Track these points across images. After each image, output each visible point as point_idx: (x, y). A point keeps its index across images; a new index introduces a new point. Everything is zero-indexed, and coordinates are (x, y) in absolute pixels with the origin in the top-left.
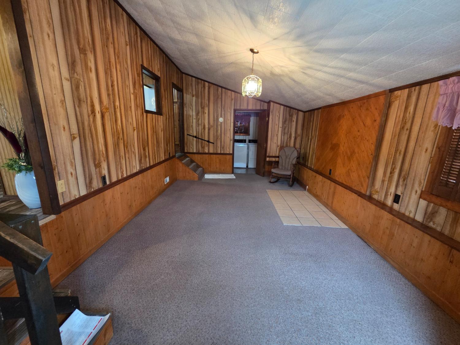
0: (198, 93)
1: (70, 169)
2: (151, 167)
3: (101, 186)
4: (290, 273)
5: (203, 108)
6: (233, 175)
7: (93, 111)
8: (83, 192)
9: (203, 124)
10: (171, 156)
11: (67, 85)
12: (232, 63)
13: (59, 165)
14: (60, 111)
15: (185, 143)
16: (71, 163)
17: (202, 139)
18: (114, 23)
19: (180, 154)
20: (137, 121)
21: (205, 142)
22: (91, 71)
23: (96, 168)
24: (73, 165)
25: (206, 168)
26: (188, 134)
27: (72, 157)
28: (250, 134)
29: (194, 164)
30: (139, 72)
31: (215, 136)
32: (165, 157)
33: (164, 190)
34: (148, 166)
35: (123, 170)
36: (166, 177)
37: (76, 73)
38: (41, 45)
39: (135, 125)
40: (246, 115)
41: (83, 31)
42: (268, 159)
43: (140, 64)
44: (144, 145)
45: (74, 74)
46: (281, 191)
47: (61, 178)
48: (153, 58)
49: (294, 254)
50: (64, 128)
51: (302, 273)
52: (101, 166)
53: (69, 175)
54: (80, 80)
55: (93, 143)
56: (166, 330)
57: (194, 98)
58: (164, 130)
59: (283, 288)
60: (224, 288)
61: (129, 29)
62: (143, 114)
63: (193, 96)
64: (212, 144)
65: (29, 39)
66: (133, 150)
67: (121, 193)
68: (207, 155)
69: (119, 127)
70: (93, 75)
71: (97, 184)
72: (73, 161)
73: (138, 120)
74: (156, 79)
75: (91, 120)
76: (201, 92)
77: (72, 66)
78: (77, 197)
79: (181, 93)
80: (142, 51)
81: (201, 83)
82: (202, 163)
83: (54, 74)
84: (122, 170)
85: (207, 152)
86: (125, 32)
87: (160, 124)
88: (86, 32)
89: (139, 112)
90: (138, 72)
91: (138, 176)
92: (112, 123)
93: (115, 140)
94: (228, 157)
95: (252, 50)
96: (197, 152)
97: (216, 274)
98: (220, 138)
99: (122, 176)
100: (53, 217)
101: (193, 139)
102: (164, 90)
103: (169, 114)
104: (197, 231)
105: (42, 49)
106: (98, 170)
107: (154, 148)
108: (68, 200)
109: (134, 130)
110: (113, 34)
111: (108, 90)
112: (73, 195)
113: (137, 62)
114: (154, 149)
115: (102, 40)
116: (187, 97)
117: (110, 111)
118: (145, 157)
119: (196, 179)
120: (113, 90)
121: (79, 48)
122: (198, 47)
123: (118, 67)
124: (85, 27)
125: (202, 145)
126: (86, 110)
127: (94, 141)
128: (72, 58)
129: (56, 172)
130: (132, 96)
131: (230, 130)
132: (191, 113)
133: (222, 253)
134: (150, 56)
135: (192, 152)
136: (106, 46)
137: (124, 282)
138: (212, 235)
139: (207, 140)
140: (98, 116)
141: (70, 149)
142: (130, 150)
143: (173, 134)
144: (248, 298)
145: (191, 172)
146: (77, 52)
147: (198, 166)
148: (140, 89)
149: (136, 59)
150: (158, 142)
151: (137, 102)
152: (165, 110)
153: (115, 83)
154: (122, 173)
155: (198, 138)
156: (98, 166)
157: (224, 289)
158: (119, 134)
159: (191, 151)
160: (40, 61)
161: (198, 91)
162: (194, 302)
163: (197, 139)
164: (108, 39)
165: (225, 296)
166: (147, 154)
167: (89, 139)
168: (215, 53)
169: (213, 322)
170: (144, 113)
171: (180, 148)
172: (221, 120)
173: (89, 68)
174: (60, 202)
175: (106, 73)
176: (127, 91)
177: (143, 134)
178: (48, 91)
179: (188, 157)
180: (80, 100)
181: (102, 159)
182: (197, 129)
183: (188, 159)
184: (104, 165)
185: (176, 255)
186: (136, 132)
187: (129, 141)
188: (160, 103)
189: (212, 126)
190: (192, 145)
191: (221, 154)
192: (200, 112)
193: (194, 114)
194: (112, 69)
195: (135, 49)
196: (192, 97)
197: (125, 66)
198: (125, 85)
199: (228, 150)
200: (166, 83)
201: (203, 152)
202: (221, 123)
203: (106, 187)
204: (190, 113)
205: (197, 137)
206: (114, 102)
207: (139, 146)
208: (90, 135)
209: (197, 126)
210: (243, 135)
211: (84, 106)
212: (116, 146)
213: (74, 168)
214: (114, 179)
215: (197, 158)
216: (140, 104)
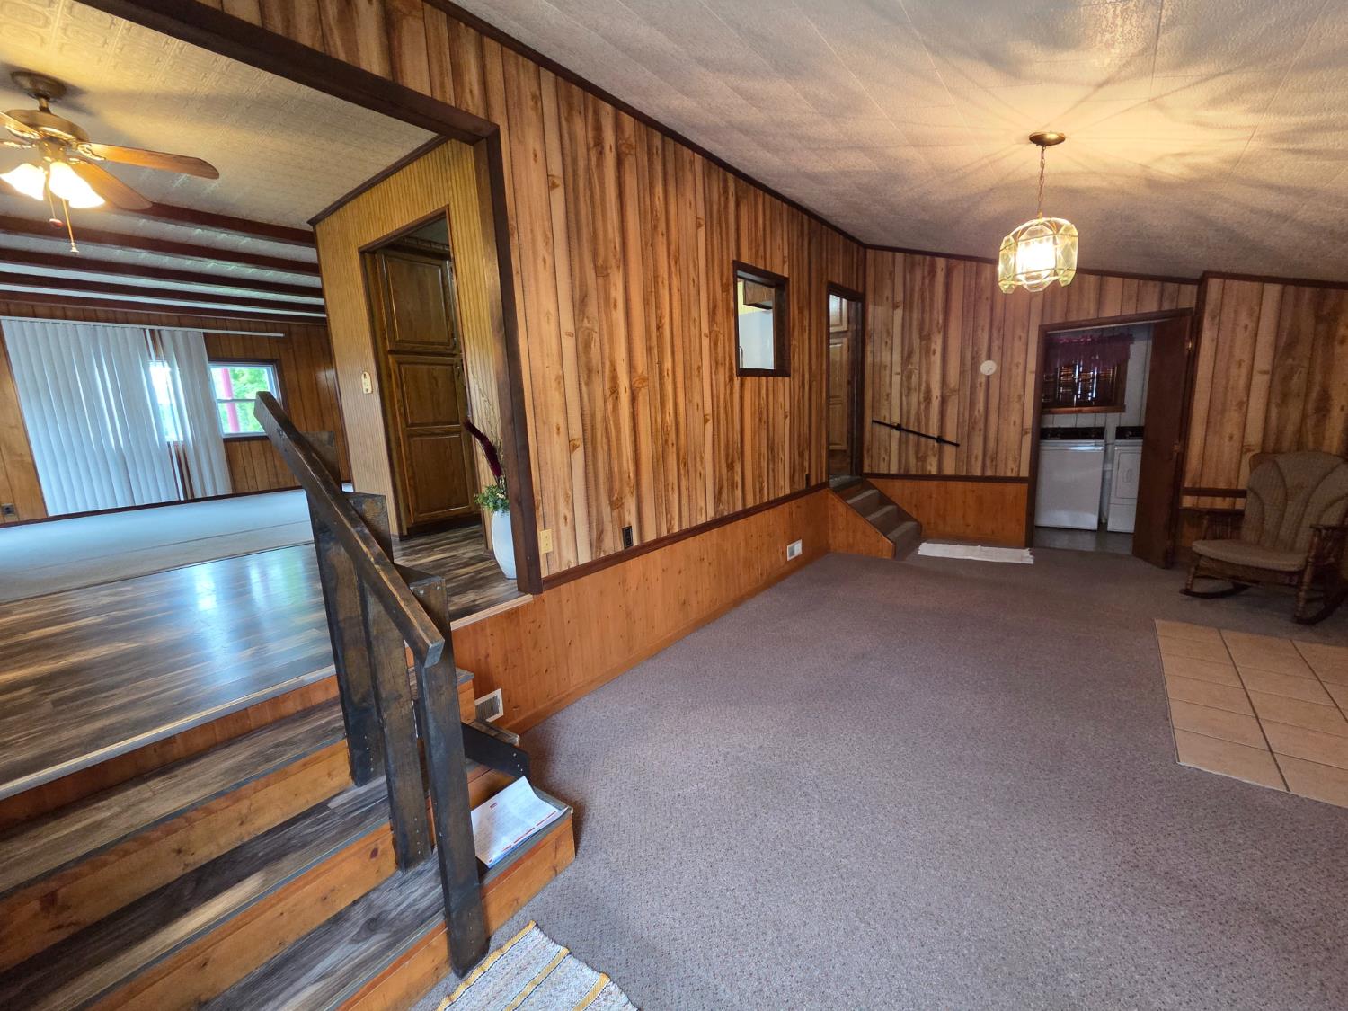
0: (912, 295)
1: (563, 509)
2: (746, 513)
3: (620, 548)
4: (1121, 938)
5: (926, 338)
6: (1026, 552)
7: (614, 390)
8: (585, 558)
9: (923, 388)
10: (813, 483)
11: (569, 344)
12: (991, 189)
13: (545, 499)
14: (555, 397)
15: (866, 445)
16: (567, 496)
17: (919, 434)
18: (671, 188)
19: (848, 477)
20: (715, 399)
21: (931, 441)
22: (615, 306)
23: (612, 510)
24: (569, 499)
25: (929, 523)
26: (875, 419)
27: (568, 485)
28: (1125, 407)
29: (889, 508)
30: (728, 279)
31: (964, 421)
32: (791, 486)
33: (782, 577)
34: (739, 508)
35: (671, 516)
36: (793, 540)
37: (587, 318)
38: (532, 281)
39: (708, 410)
40: (1110, 337)
41: (605, 230)
42: (1188, 501)
43: (731, 262)
44: (731, 457)
45: (583, 320)
46: (1229, 635)
47: (547, 525)
48: (768, 236)
49: (1180, 883)
50: (558, 429)
51: (1183, 961)
52: (623, 504)
53: (562, 521)
54: (593, 330)
55: (610, 455)
56: (669, 903)
57: (899, 313)
58: (794, 415)
59: (1059, 971)
60: (844, 876)
61: (706, 185)
62: (731, 379)
63: (895, 307)
64: (954, 447)
65: (515, 278)
66: (700, 468)
67: (663, 570)
68: (935, 482)
69: (669, 419)
70: (619, 315)
71: (612, 544)
72: (570, 493)
73: (718, 398)
74: (777, 283)
75: (610, 407)
76: (922, 291)
77: (580, 305)
78: (573, 566)
79: (860, 305)
80: (738, 230)
81: (924, 263)
82: (916, 506)
83: (549, 330)
84: (669, 516)
85: (934, 472)
86: (696, 200)
87: (781, 399)
88: (610, 227)
89: (722, 377)
90: (725, 281)
91: (708, 533)
92: (653, 410)
93: (656, 448)
94: (1011, 489)
95: (1038, 140)
96: (902, 472)
97: (838, 831)
98: (981, 425)
99: (668, 532)
100: (528, 598)
101: (890, 436)
102: (799, 308)
103: (814, 367)
104: (831, 701)
105: (533, 289)
106: (615, 513)
107: (760, 462)
108: (555, 570)
109: (706, 421)
110: (667, 212)
111: (648, 338)
112: (565, 561)
113: (722, 256)
114: (760, 468)
115: (643, 235)
116: (877, 314)
117: (651, 384)
118: (733, 487)
119: (887, 555)
120: (660, 337)
121: (596, 267)
122: (877, 175)
123: (675, 282)
124: (609, 222)
125: (917, 453)
126: (600, 387)
127: (612, 452)
128: (581, 290)
129: (539, 513)
130: (706, 342)
131: (1021, 397)
132: (886, 358)
133: (880, 781)
134: (760, 233)
135: (886, 472)
136: (649, 245)
137: (626, 767)
138: (871, 724)
139: (936, 436)
140: (625, 398)
141: (566, 469)
142: (692, 470)
143: (824, 422)
144: (910, 939)
145: (871, 531)
146: (590, 274)
147: (902, 516)
148: (729, 321)
149: (722, 252)
150: (771, 448)
151: (716, 353)
152: (798, 360)
153: (666, 320)
154: (670, 523)
155: (908, 431)
156: (616, 504)
157: (843, 879)
158: (666, 433)
159: (883, 470)
160: (528, 311)
161: (912, 290)
162: (752, 875)
163: (904, 434)
164: (655, 228)
165: (838, 898)
166: (738, 478)
167: (602, 447)
168: (931, 177)
169: (780, 944)
170: (735, 378)
171: (849, 460)
172: (988, 367)
173: (612, 301)
174: (542, 572)
175: (646, 302)
176: (694, 331)
177: (730, 430)
178: (537, 363)
179: (872, 487)
180: (590, 371)
181: (627, 490)
182: (905, 403)
183: (870, 492)
184: (630, 504)
185: (752, 747)
186: (709, 426)
187: (691, 448)
188: (784, 345)
189: (954, 391)
190: (886, 450)
191: (983, 479)
192: (917, 351)
193: (897, 358)
194: (661, 292)
195: (719, 230)
196: (891, 310)
197: (692, 275)
198: (689, 319)
199: (1011, 464)
200: (806, 288)
201: (920, 473)
202: (988, 377)
203: (630, 552)
204: (884, 359)
205: (904, 426)
206: (660, 364)
207: (717, 461)
208: (605, 441)
209: (905, 392)
210: (1093, 412)
211: (597, 381)
212: (660, 459)
213: (571, 507)
214: (650, 536)
215: (897, 490)
216: (725, 357)
